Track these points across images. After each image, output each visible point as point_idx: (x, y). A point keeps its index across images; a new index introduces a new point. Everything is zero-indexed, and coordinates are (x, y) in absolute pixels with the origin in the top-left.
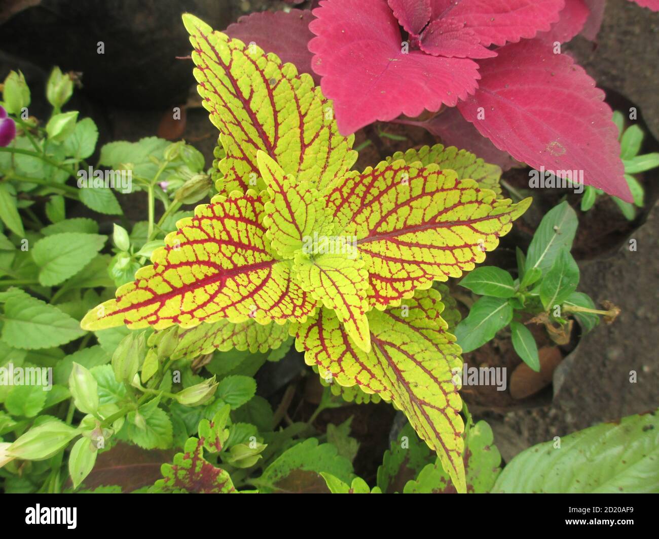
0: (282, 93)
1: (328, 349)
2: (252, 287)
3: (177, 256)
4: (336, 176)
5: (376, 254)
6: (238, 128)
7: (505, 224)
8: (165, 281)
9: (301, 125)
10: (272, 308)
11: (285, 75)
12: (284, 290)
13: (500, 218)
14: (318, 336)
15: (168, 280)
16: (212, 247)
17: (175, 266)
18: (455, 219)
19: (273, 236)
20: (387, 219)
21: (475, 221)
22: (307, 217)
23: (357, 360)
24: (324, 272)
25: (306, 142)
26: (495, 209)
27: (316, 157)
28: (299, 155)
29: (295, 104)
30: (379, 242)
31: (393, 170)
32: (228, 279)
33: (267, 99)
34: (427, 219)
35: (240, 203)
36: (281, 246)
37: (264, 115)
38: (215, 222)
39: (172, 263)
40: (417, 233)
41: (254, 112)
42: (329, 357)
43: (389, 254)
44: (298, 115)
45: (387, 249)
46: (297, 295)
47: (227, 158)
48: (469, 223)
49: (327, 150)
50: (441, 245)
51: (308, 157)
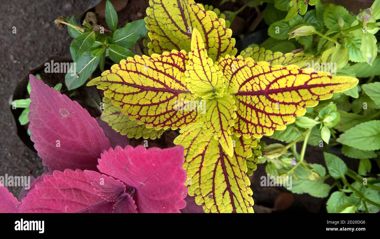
0: (207, 189)
1: (218, 37)
2: (252, 82)
3: (291, 109)
4: (189, 133)
5: (178, 82)
6: (236, 174)
7: (105, 76)
8: (301, 97)
9: (201, 167)
10: (243, 67)
11: (203, 199)
12: (234, 76)
13: (106, 80)
14: (222, 46)
15: (299, 96)
16: (268, 110)
17: (293, 103)
18: (130, 87)
19: (233, 107)
20: (166, 99)
21: (120, 83)
22: (212, 114)
23: (203, 27)
24: (209, 81)
25: (201, 157)
26: (107, 86)
27: (197, 147)
28: (206, 151)
29: (201, 180)
30: (174, 88)
31: (153, 124)
32: (264, 89)
33: (216, 187)
34: (145, 92)
35: (246, 131)
36: (230, 101)
37: (220, 179)
38: (263, 124)
39: (294, 106)
40: (153, 86)
41: (225, 182)
42: (218, 32)
43: (171, 80)
44: (201, 174)
45: (171, 83)
46: (228, 72)
47: (246, 157)
48: (123, 83)
49: (190, 149)
50: (142, 76)
51: (202, 148)
